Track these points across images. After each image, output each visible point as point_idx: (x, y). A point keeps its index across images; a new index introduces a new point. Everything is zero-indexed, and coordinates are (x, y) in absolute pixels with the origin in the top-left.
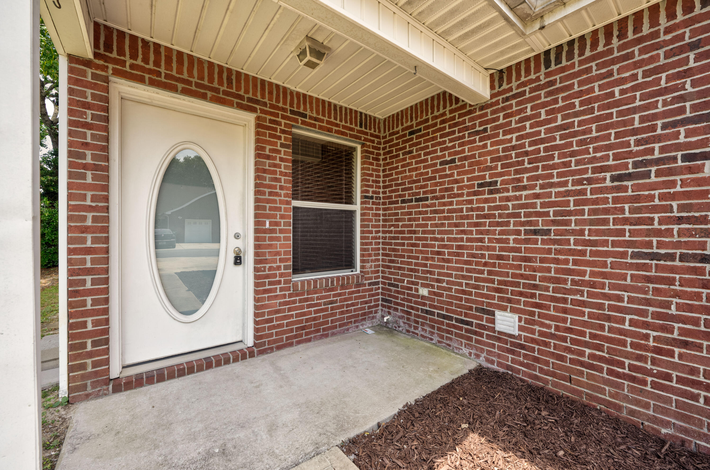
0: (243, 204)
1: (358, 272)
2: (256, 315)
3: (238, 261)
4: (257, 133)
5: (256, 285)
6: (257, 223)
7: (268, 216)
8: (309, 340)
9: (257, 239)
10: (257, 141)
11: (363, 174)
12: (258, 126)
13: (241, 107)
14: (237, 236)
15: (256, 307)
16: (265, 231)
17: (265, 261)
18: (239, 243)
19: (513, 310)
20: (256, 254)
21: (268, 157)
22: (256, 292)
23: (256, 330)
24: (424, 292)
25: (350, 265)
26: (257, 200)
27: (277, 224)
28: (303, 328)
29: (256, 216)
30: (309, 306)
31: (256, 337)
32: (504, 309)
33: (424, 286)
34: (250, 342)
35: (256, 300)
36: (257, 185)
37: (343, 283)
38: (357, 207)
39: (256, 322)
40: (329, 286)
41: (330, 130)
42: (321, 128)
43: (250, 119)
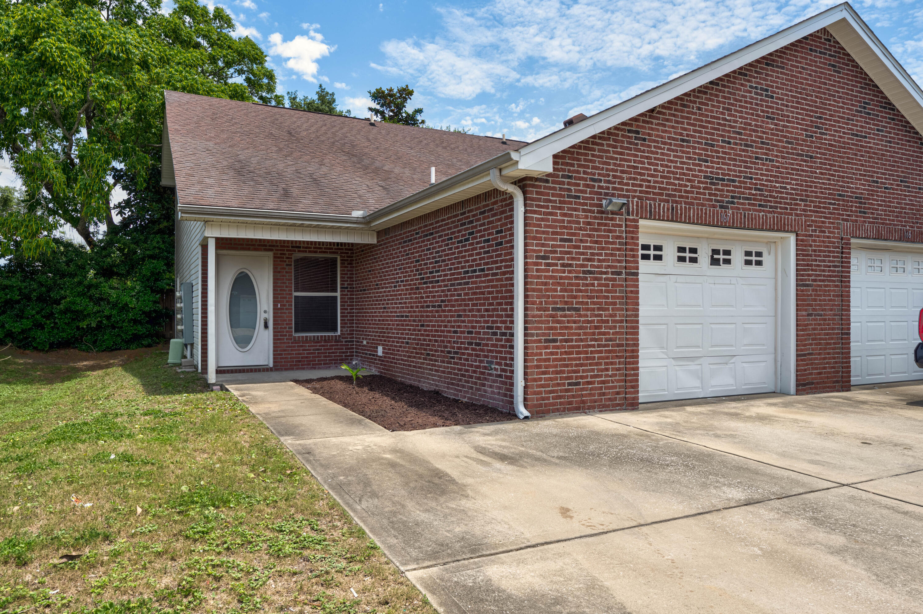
0: (268, 296)
1: (339, 333)
2: (274, 351)
3: (266, 325)
4: (274, 261)
5: (274, 336)
6: (274, 305)
7: (279, 302)
8: (304, 369)
9: (274, 313)
10: (274, 265)
11: (341, 274)
12: (275, 257)
13: (266, 250)
14: (265, 312)
15: (274, 347)
16: (279, 309)
17: (278, 324)
18: (266, 315)
19: (383, 345)
20: (274, 321)
21: (279, 272)
22: (274, 339)
23: (274, 358)
24: (365, 342)
25: (335, 330)
26: (274, 294)
27: (285, 305)
28: (300, 361)
29: (274, 302)
30: (304, 350)
31: (274, 362)
32: (379, 344)
33: (365, 339)
34: (271, 365)
35: (274, 343)
36: (274, 287)
37: (327, 340)
38: (338, 294)
39: (274, 355)
40: (316, 340)
41: (316, 252)
42: (310, 252)
43: (271, 254)
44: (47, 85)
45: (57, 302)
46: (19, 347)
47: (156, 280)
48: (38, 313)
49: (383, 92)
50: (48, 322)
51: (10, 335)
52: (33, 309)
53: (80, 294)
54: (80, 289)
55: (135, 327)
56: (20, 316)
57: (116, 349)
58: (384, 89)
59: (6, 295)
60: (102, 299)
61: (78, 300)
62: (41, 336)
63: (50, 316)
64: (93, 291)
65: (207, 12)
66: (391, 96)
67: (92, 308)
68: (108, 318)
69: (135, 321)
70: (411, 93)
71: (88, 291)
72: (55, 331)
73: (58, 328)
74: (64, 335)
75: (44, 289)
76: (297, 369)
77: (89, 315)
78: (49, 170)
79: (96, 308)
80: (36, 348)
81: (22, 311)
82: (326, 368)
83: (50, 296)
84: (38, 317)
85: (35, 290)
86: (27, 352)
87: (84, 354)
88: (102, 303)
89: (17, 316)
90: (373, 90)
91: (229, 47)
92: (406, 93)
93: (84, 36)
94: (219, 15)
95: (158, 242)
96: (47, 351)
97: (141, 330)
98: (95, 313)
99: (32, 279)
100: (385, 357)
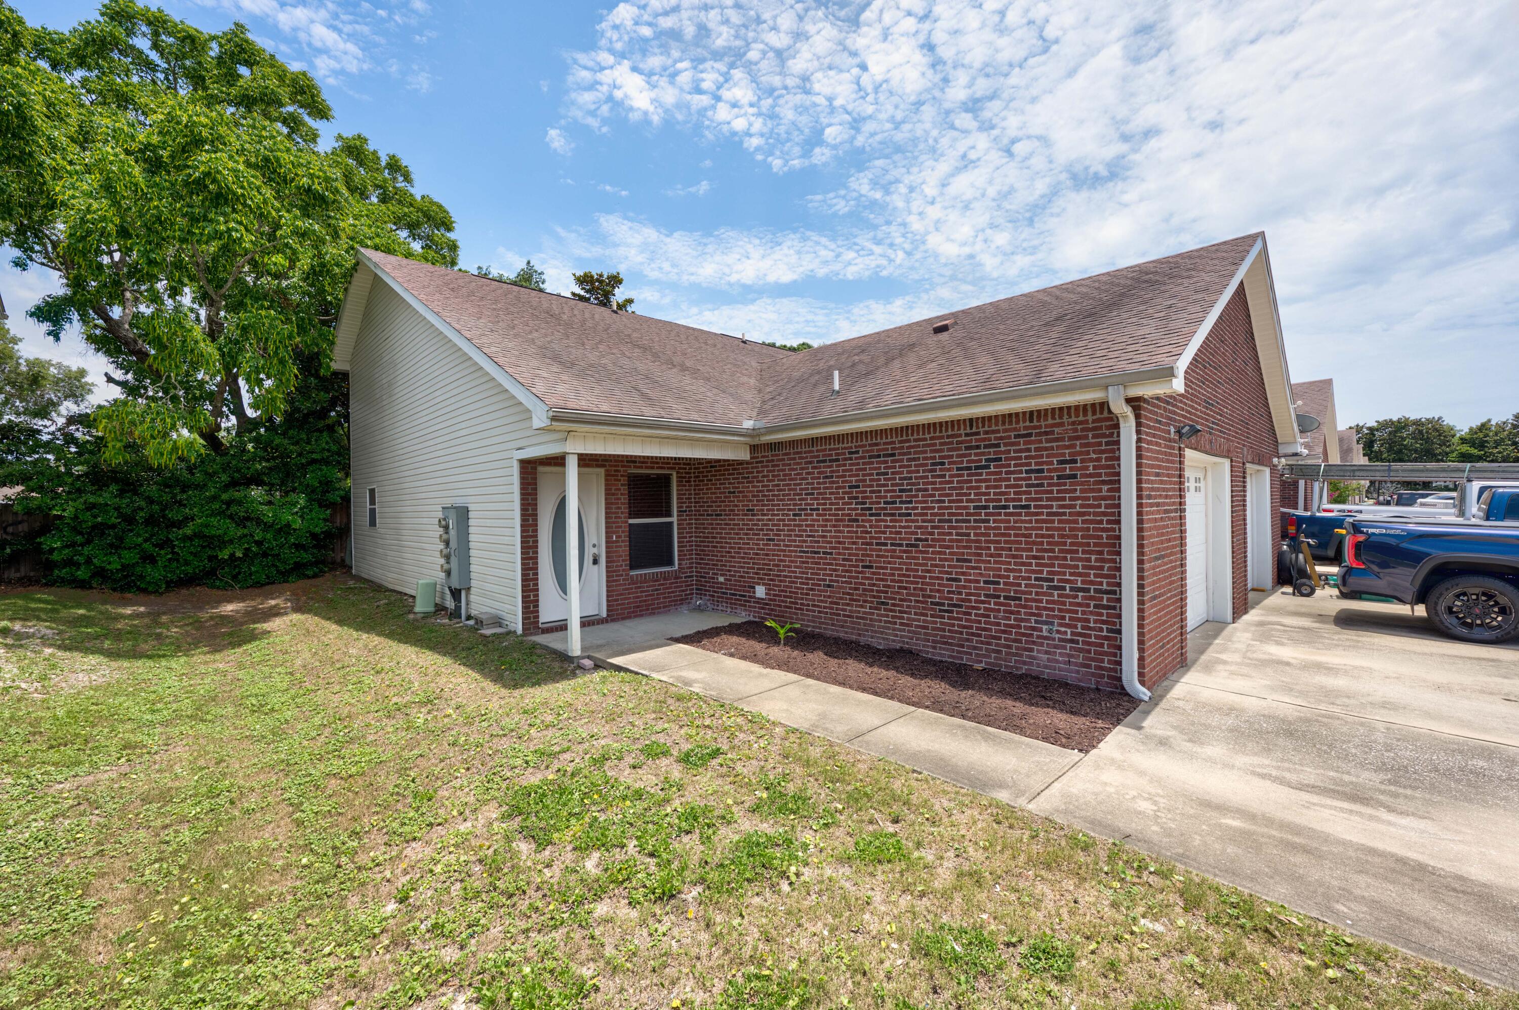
0: (598, 525)
1: (676, 567)
2: (608, 596)
3: (595, 562)
4: (606, 480)
5: (608, 577)
6: (607, 537)
7: (614, 532)
8: (642, 616)
9: (607, 547)
10: (606, 485)
11: (678, 494)
12: (607, 475)
13: (598, 466)
14: (594, 546)
15: (608, 591)
16: (613, 542)
17: (613, 562)
18: (595, 550)
19: (764, 584)
20: (607, 557)
21: (613, 495)
22: (608, 582)
23: (608, 606)
24: (721, 579)
25: (670, 563)
26: (607, 523)
27: (620, 537)
28: (638, 607)
29: (607, 533)
30: (642, 591)
31: (608, 611)
32: (759, 584)
33: (722, 575)
34: (604, 614)
35: (608, 587)
36: (606, 513)
37: (665, 576)
38: (674, 519)
39: (608, 601)
40: (655, 578)
41: (653, 468)
42: (647, 468)
43: (602, 471)
44: (218, 223)
45: (179, 524)
46: (114, 590)
47: (325, 492)
48: (146, 541)
49: (592, 277)
50: (162, 552)
51: (101, 574)
52: (138, 535)
53: (213, 514)
54: (216, 506)
55: (297, 554)
56: (116, 547)
57: (268, 584)
58: (594, 273)
59: (95, 517)
60: (248, 519)
61: (214, 521)
62: (153, 573)
63: (166, 543)
64: (234, 508)
65: (378, 158)
66: (601, 282)
67: (234, 531)
68: (259, 543)
69: (298, 546)
70: (620, 282)
71: (228, 508)
72: (175, 564)
73: (178, 560)
74: (190, 569)
75: (156, 507)
76: (636, 617)
77: (231, 542)
78: (196, 342)
79: (241, 532)
80: (144, 591)
81: (121, 539)
82: (665, 612)
83: (164, 516)
84: (146, 546)
85: (142, 509)
86: (129, 595)
87: (220, 593)
88: (248, 524)
89: (111, 545)
90: (580, 273)
91: (411, 205)
92: (616, 280)
93: (266, 159)
94: (394, 166)
95: (327, 443)
96: (161, 594)
97: (306, 557)
98: (240, 538)
99: (135, 493)
100: (770, 600)
